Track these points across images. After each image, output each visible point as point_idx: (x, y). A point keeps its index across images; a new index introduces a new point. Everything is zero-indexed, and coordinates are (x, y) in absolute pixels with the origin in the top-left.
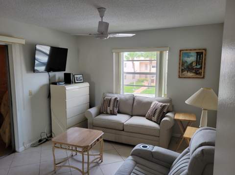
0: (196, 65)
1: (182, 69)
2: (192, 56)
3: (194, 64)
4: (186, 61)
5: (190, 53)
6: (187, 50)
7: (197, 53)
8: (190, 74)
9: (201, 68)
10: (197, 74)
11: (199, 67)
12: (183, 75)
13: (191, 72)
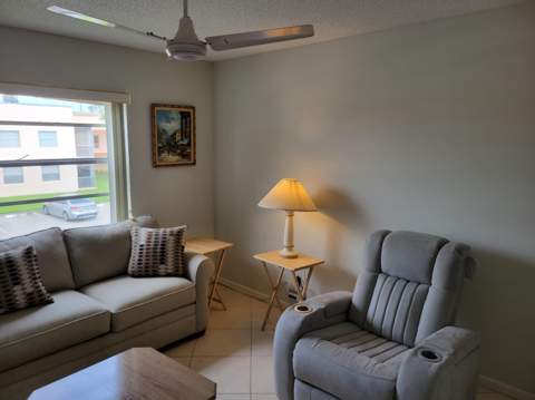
0: (182, 139)
1: (160, 148)
2: (173, 119)
3: (178, 137)
4: (164, 130)
5: (170, 112)
6: (165, 106)
7: (182, 113)
8: (173, 158)
9: (189, 144)
10: (183, 156)
11: (186, 142)
12: (162, 160)
13: (174, 153)
